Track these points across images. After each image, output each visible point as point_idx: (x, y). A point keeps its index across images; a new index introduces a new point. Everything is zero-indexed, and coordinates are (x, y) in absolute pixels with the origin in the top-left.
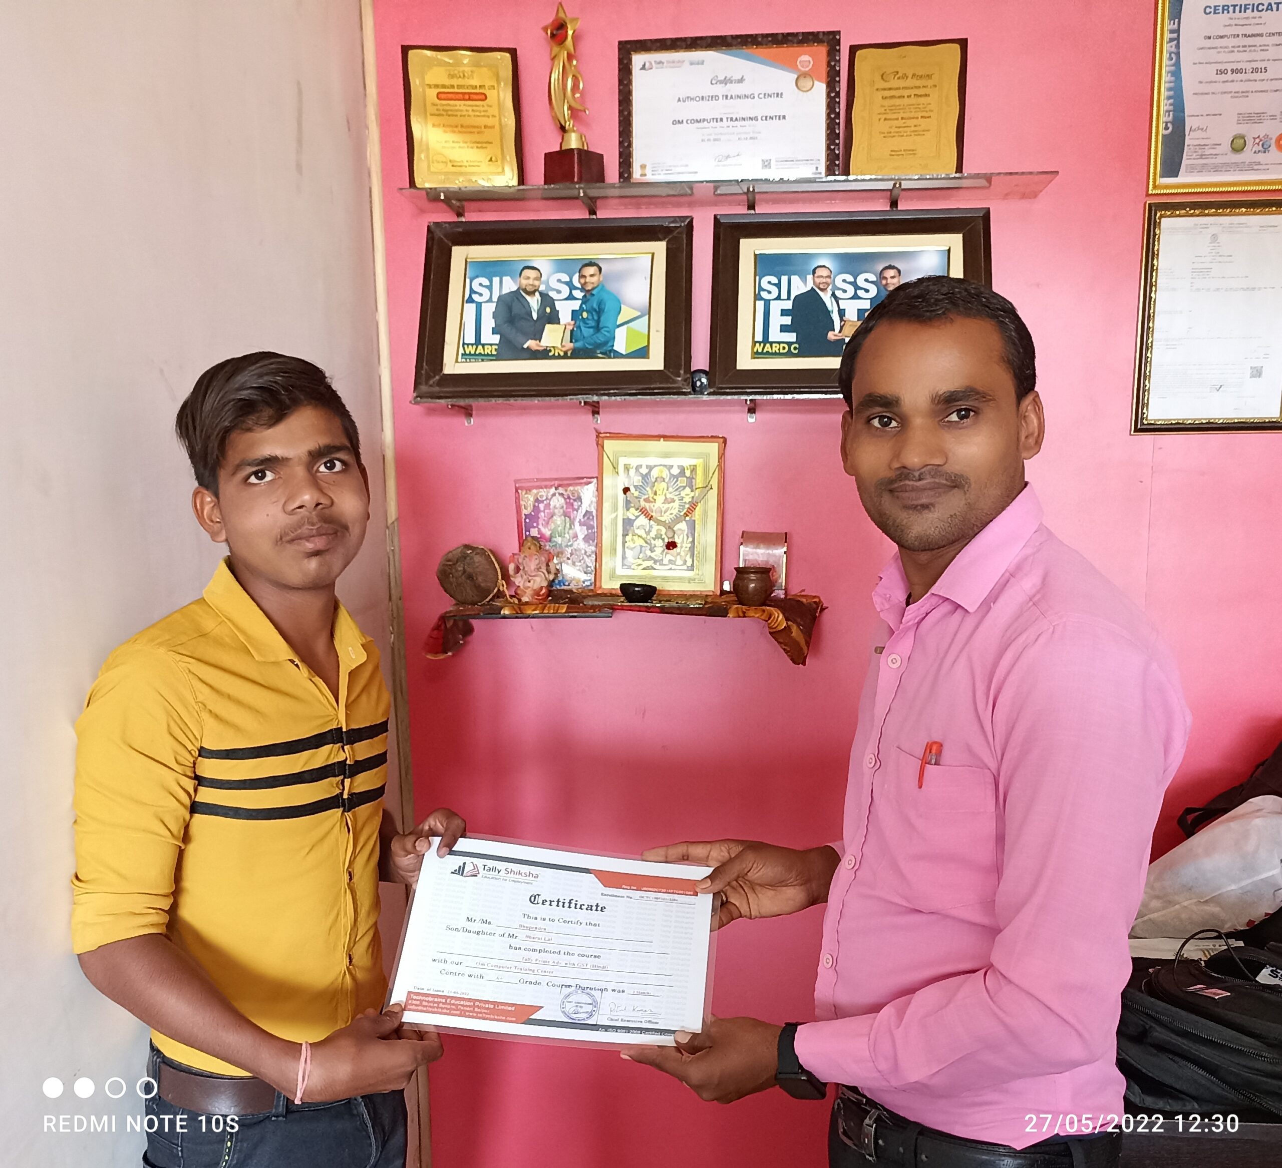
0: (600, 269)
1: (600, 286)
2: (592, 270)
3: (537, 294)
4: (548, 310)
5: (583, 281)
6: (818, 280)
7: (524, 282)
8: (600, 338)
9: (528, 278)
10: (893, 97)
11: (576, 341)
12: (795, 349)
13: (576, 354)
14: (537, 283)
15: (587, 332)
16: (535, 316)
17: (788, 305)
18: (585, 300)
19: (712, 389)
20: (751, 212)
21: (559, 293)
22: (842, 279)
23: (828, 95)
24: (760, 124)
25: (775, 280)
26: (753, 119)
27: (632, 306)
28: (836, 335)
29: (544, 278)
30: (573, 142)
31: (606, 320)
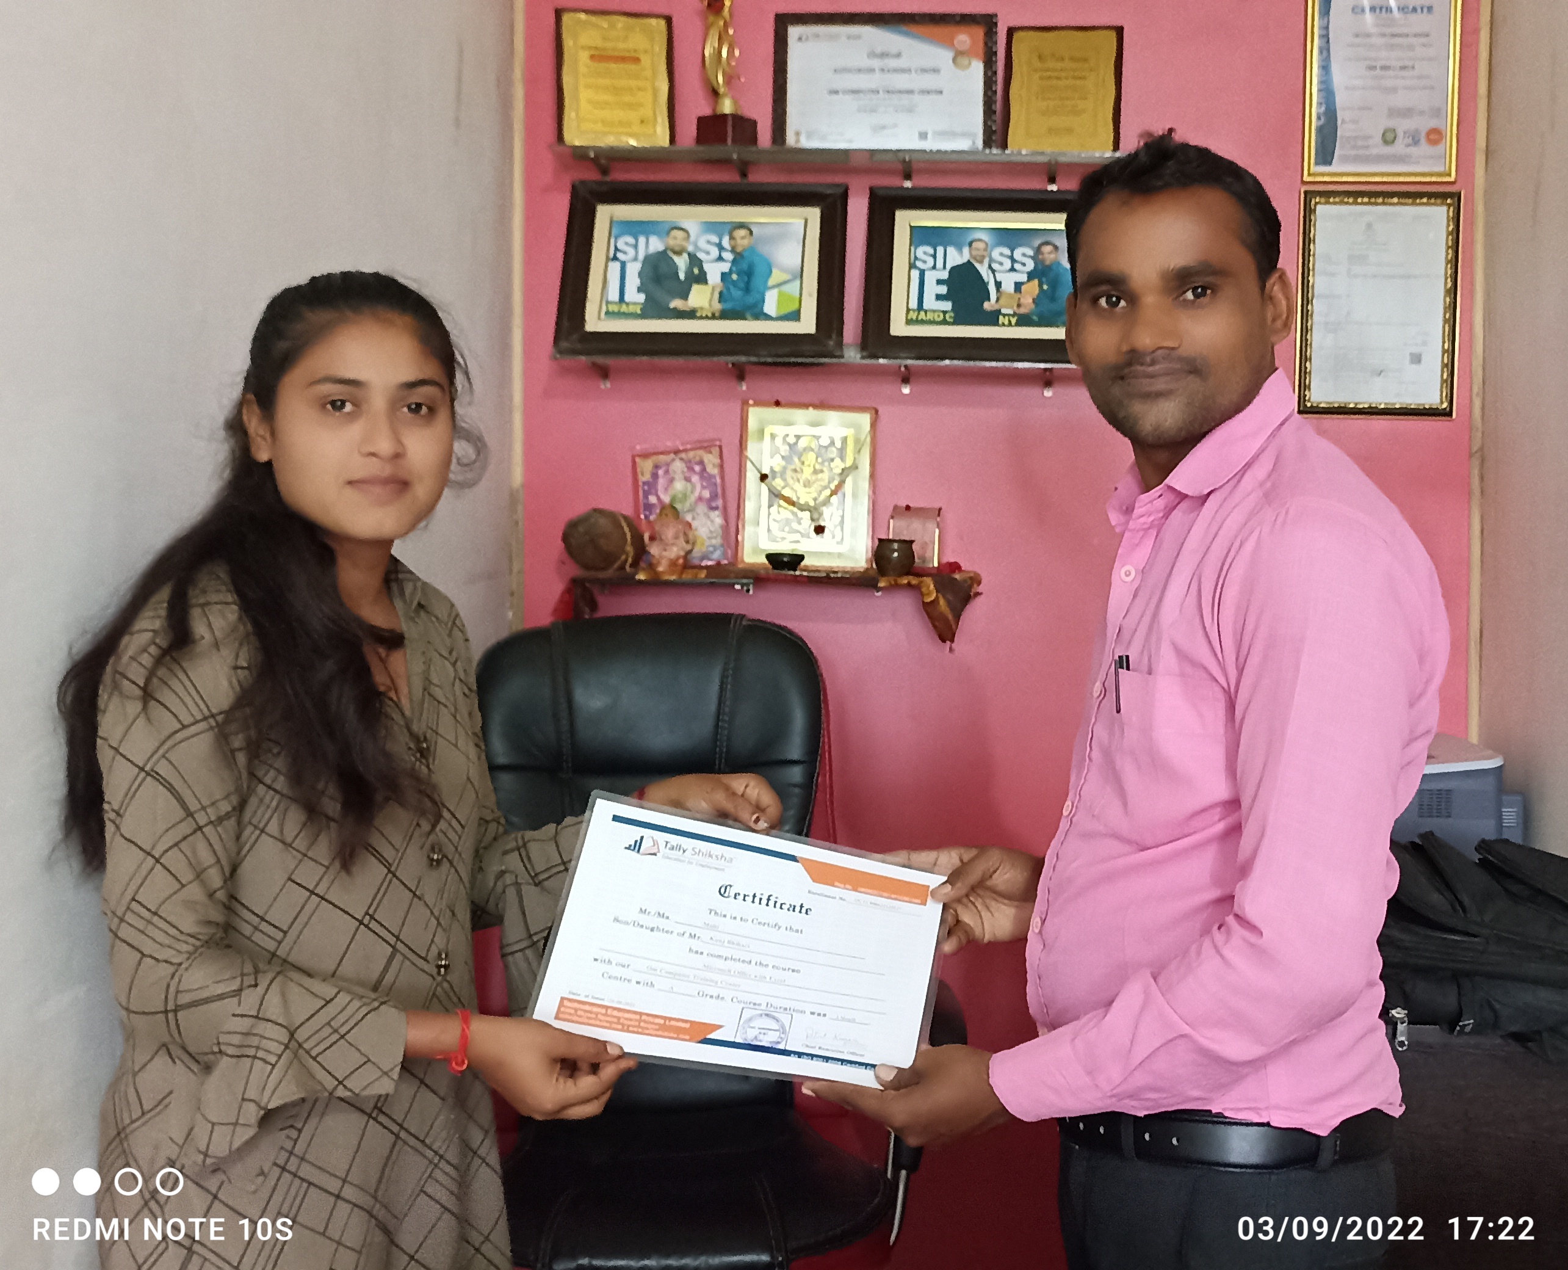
0: (751, 233)
1: (752, 249)
2: (742, 232)
3: (685, 256)
4: (696, 271)
5: (733, 242)
6: (974, 253)
7: (671, 242)
8: (750, 300)
9: (675, 238)
10: (1050, 77)
11: (725, 301)
12: (950, 317)
13: (725, 315)
14: (684, 244)
15: (737, 293)
16: (682, 276)
17: (945, 275)
18: (734, 262)
19: (865, 354)
20: (908, 184)
21: (708, 254)
22: (999, 253)
23: (985, 74)
24: (916, 98)
25: (931, 251)
26: (910, 92)
27: (784, 270)
28: (992, 306)
29: (692, 238)
30: (727, 107)
31: (756, 282)
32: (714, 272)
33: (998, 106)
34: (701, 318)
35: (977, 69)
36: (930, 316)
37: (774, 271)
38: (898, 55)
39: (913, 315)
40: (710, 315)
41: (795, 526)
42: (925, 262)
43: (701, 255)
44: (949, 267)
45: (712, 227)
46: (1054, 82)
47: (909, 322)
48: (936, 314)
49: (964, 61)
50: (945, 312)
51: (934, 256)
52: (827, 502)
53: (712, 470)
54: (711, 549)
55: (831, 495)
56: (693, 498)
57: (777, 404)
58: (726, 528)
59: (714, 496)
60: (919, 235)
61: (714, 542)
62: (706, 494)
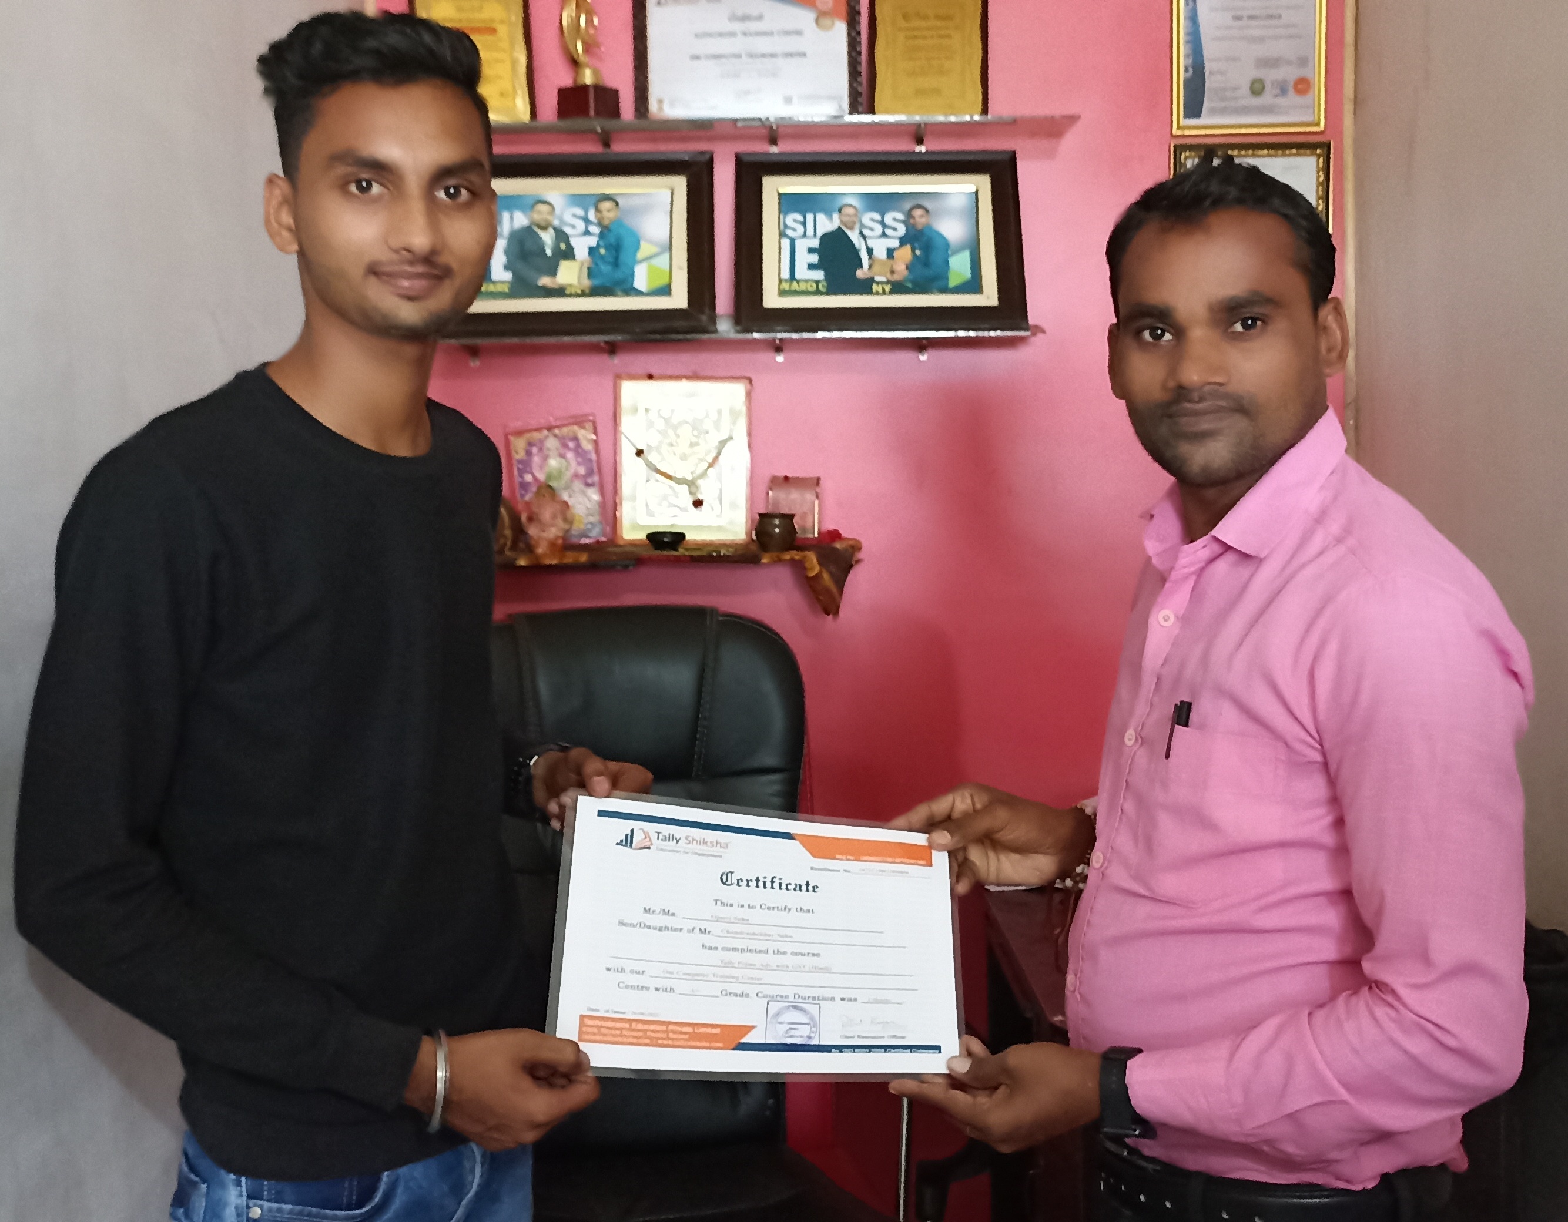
0: (617, 204)
1: (618, 222)
2: (606, 205)
3: (551, 231)
4: (563, 246)
5: (599, 215)
6: (845, 219)
7: (536, 217)
8: (619, 275)
9: (539, 212)
10: (915, 37)
11: (594, 277)
12: (823, 286)
13: (595, 292)
14: (549, 218)
15: (605, 268)
16: (549, 252)
17: (815, 243)
18: (601, 236)
19: (738, 328)
20: (774, 149)
21: (574, 228)
22: (869, 218)
23: (849, 34)
24: (780, 61)
25: (800, 218)
26: (773, 55)
27: (651, 242)
28: (865, 273)
29: (558, 211)
30: (588, 78)
31: (624, 257)
32: (581, 246)
33: (863, 67)
34: (571, 295)
35: (841, 28)
36: (803, 287)
37: (643, 244)
38: (760, 18)
39: (786, 286)
40: (579, 292)
41: (673, 500)
42: (794, 230)
43: (568, 230)
44: (819, 233)
45: (578, 200)
46: (919, 42)
47: (782, 293)
48: (809, 284)
49: (827, 21)
50: (817, 282)
51: (804, 224)
52: (703, 475)
53: (588, 446)
54: (589, 526)
55: (708, 468)
56: (568, 475)
57: (650, 377)
58: (602, 505)
59: (590, 473)
60: (789, 202)
61: (592, 519)
62: (582, 471)
